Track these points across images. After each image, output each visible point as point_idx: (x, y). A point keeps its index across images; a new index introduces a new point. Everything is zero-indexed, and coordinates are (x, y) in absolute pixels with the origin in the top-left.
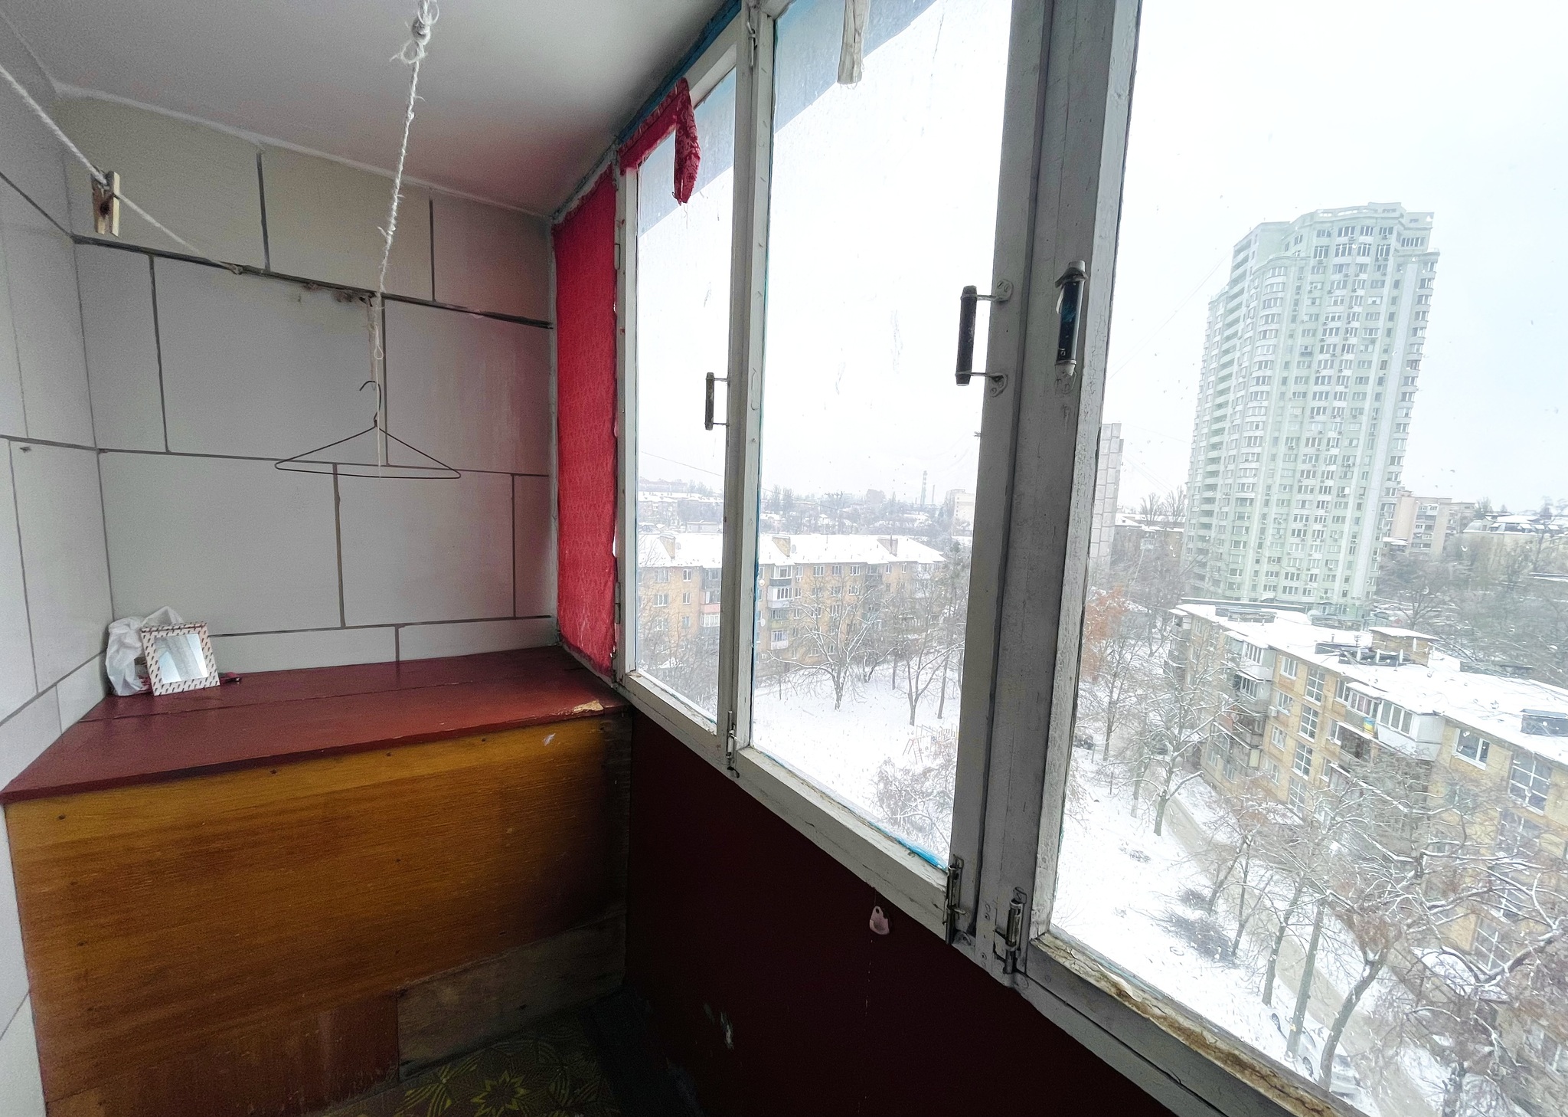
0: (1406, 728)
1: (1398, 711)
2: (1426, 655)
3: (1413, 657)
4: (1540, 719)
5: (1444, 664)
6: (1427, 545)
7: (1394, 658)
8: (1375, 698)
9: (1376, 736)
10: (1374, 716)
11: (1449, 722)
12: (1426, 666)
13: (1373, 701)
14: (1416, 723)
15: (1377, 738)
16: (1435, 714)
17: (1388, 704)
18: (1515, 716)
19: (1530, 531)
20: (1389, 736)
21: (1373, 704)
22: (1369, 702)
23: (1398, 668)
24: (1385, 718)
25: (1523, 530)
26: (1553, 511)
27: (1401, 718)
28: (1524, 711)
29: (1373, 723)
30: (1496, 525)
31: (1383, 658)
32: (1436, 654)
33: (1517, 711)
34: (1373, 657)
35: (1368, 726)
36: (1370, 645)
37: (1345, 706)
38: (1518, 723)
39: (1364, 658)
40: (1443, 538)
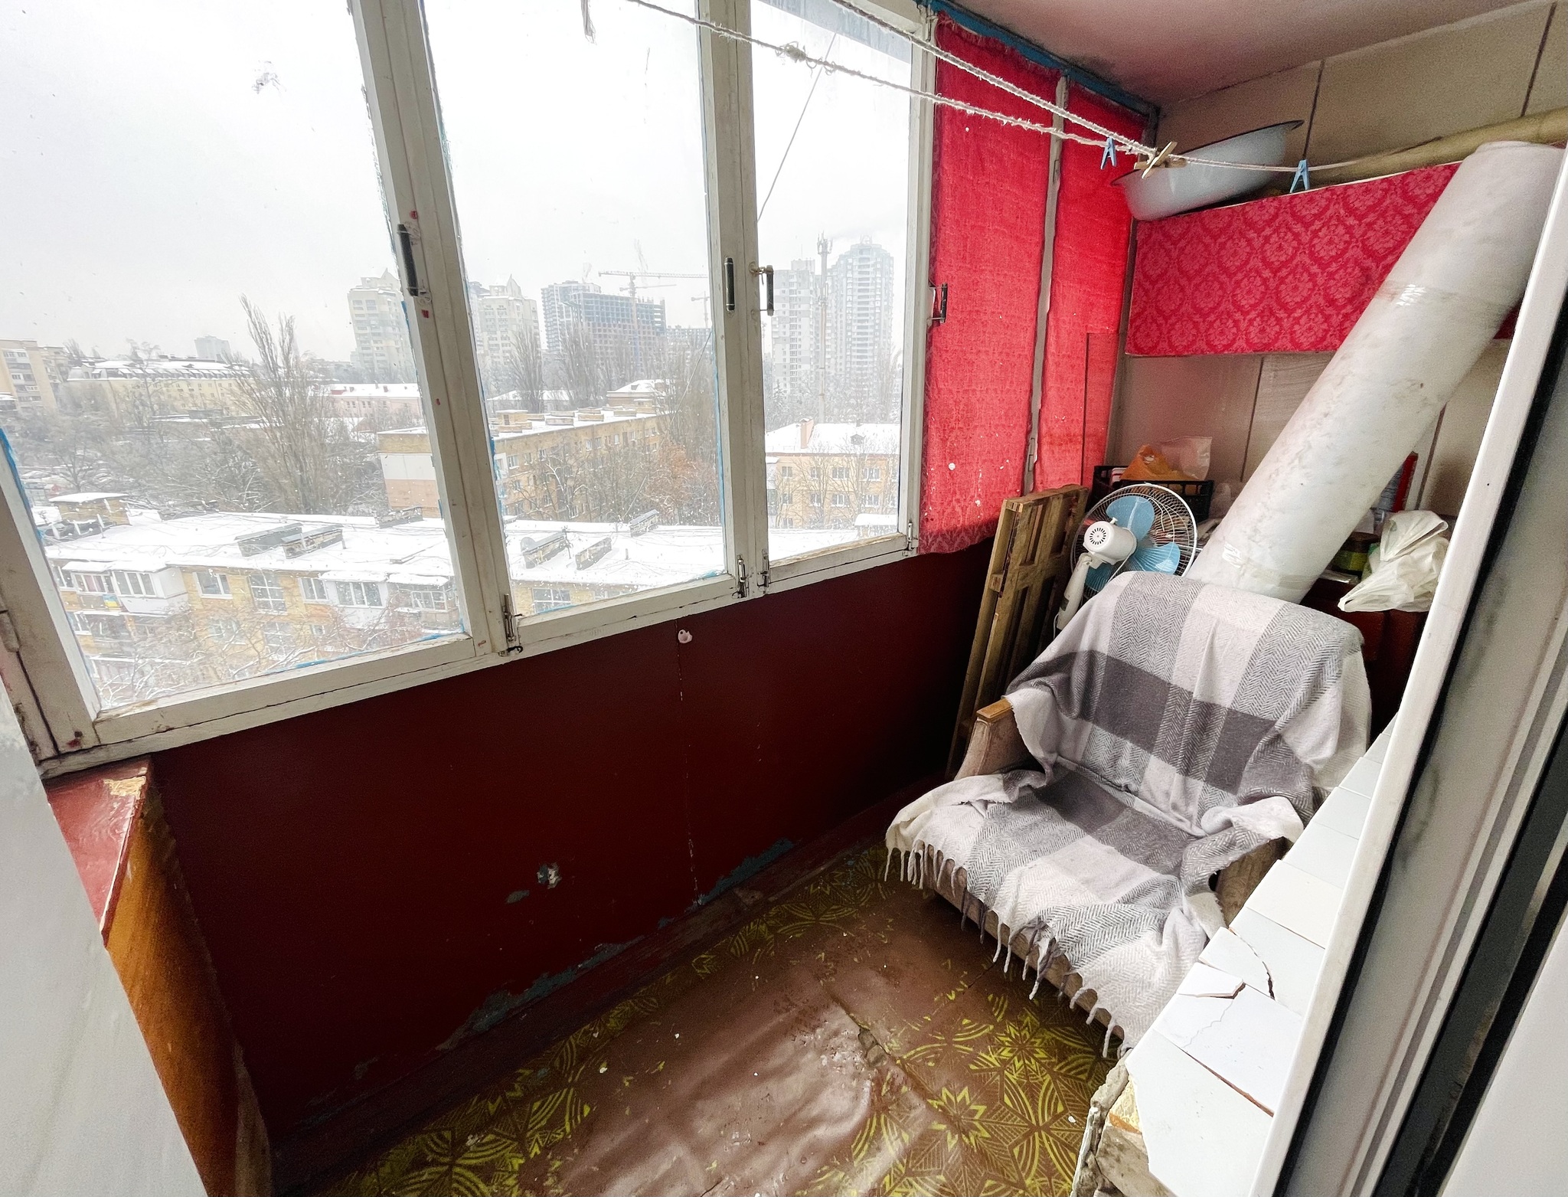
0: (149, 590)
1: (132, 575)
2: (123, 513)
3: (112, 519)
4: (249, 541)
5: (144, 519)
6: (36, 398)
7: (96, 526)
8: (102, 573)
9: (123, 609)
10: (111, 590)
11: (184, 570)
12: (129, 524)
13: (102, 576)
14: (156, 583)
15: (127, 611)
16: (168, 566)
17: (119, 574)
18: (233, 545)
19: (131, 376)
20: (137, 605)
21: (104, 578)
22: (99, 579)
23: (105, 534)
24: (124, 590)
25: (125, 375)
26: (142, 355)
27: (139, 582)
28: (236, 539)
29: (114, 598)
30: (97, 371)
31: (84, 528)
32: (132, 512)
33: (232, 540)
34: (73, 531)
35: (111, 603)
36: (60, 519)
37: (73, 593)
38: (237, 550)
39: (64, 533)
40: (50, 389)
